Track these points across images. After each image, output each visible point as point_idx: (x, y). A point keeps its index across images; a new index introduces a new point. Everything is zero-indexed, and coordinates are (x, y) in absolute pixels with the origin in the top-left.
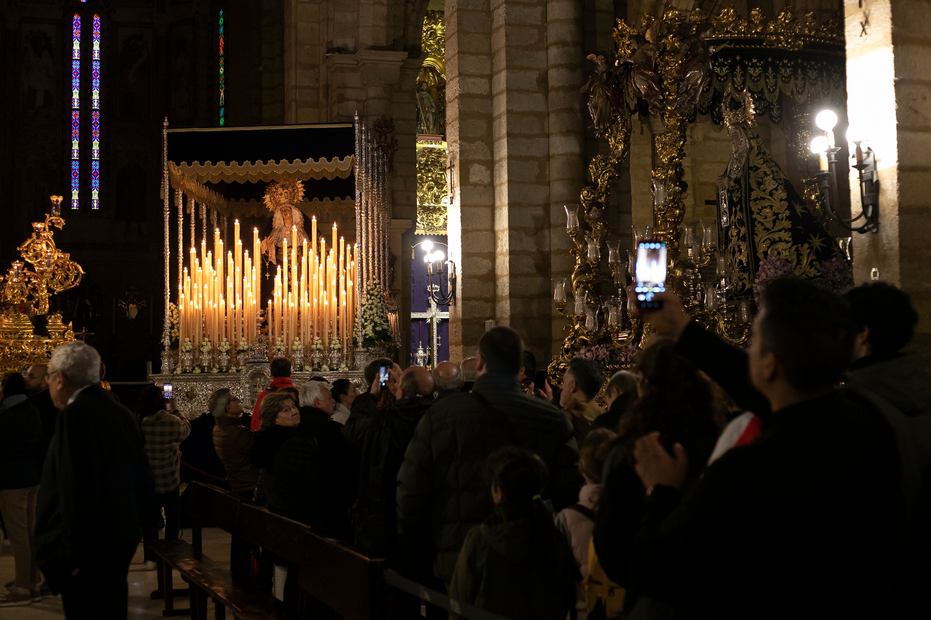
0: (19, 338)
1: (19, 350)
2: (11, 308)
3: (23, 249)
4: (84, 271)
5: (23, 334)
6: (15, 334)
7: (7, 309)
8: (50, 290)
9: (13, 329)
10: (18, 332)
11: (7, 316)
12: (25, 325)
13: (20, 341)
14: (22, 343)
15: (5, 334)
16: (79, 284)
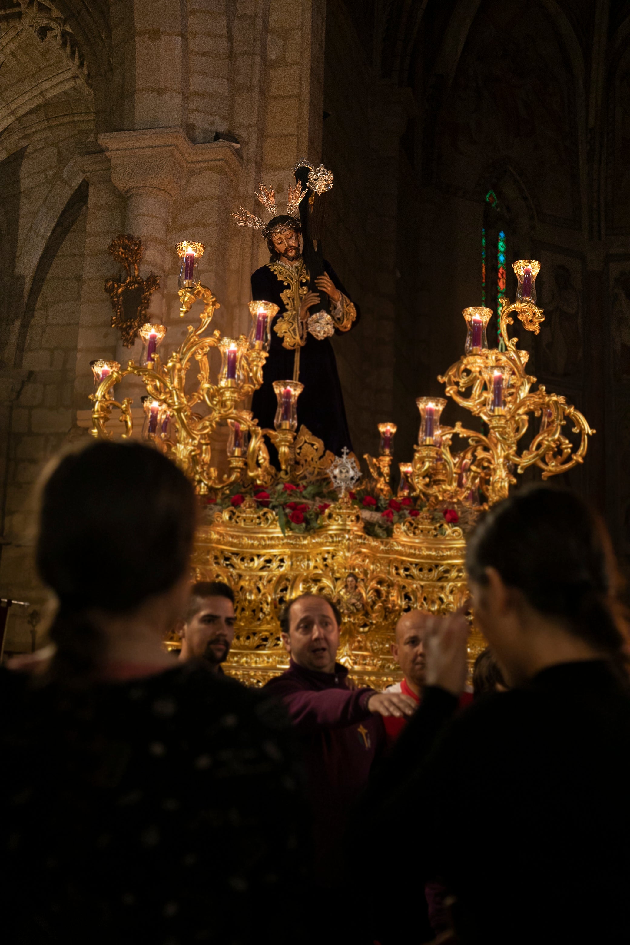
0: (440, 579)
1: (433, 602)
2: (424, 513)
3: (449, 379)
4: (591, 427)
5: (447, 571)
6: (430, 570)
7: (415, 513)
8: (512, 470)
9: (423, 557)
10: (437, 566)
11: (413, 528)
12: (451, 549)
13: (440, 584)
14: (442, 588)
15: (406, 569)
16: (584, 458)
